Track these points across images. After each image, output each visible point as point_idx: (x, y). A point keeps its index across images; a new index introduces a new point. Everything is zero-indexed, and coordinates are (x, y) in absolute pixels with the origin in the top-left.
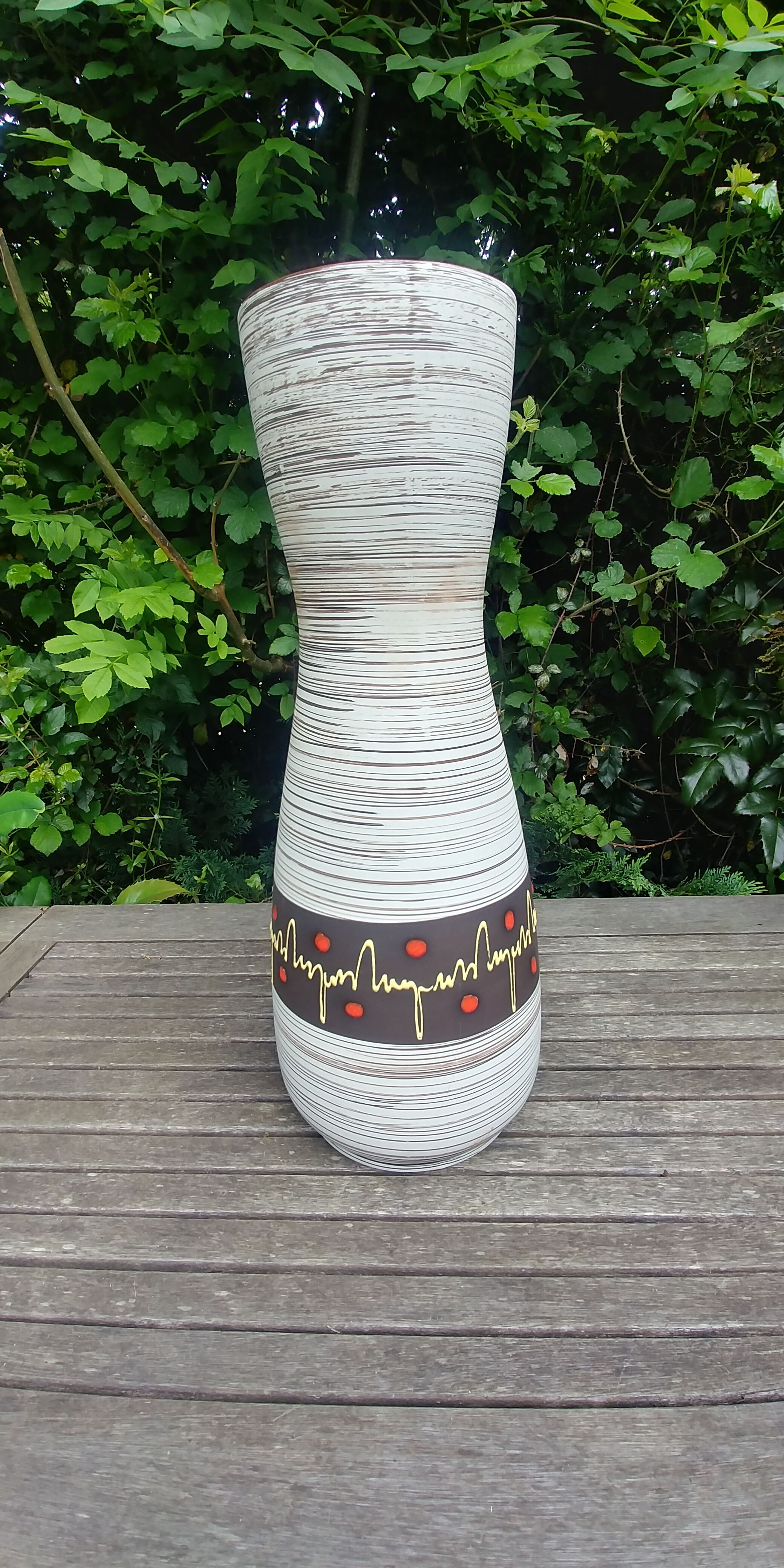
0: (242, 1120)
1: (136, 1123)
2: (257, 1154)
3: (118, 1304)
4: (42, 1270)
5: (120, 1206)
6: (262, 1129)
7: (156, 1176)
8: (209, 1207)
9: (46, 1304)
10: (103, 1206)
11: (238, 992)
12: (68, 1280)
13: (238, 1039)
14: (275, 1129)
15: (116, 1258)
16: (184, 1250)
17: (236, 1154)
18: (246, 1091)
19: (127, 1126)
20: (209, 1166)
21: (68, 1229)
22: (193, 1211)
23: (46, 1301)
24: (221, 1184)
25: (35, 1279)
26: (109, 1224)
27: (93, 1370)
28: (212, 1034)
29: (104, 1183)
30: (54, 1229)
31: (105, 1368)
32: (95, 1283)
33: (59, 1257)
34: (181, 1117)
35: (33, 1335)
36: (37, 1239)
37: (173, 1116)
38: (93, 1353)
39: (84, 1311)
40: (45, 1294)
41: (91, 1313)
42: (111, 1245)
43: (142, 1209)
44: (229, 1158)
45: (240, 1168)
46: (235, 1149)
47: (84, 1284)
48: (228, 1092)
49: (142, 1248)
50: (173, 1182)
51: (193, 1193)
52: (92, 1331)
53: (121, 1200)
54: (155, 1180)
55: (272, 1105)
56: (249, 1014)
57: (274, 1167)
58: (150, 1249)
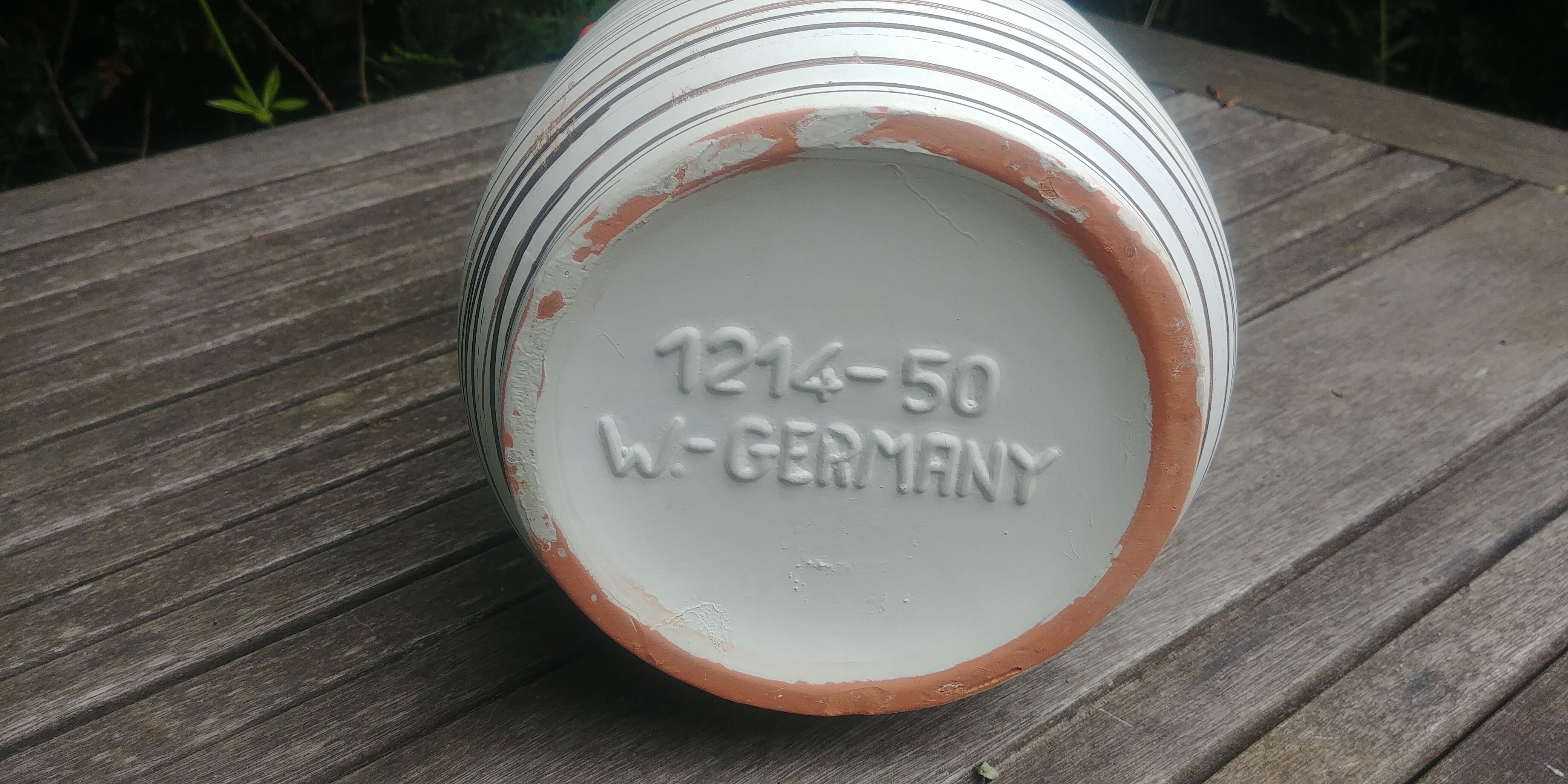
0: (304, 427)
1: (87, 511)
2: (384, 443)
3: (347, 654)
4: (143, 702)
5: (199, 587)
6: (355, 420)
7: (222, 535)
8: (372, 517)
9: (211, 721)
10: (163, 601)
11: (73, 315)
12: (216, 683)
13: (159, 360)
14: (379, 412)
15: (274, 626)
16: (390, 564)
17: (346, 458)
18: (267, 400)
19: (69, 522)
20: (311, 487)
21: (126, 649)
22: (348, 532)
23: (205, 719)
24: (362, 491)
25: (143, 715)
26: (204, 609)
27: (401, 714)
28: (92, 372)
29: (122, 584)
30: (93, 664)
31: (418, 702)
32: (275, 660)
33: (159, 675)
34: (174, 470)
35: (238, 751)
36: (76, 686)
37: (155, 475)
38: (377, 704)
39: (296, 689)
40: (189, 715)
41: (310, 684)
42: (245, 621)
43: (247, 571)
44: (337, 465)
45: (373, 465)
46: (337, 454)
47: (252, 672)
48: (230, 413)
49: (309, 597)
50: (266, 526)
51: (323, 518)
52: (344, 691)
53: (191, 581)
54: (228, 539)
55: (340, 394)
56: (141, 328)
57: (434, 441)
58: (327, 591)
